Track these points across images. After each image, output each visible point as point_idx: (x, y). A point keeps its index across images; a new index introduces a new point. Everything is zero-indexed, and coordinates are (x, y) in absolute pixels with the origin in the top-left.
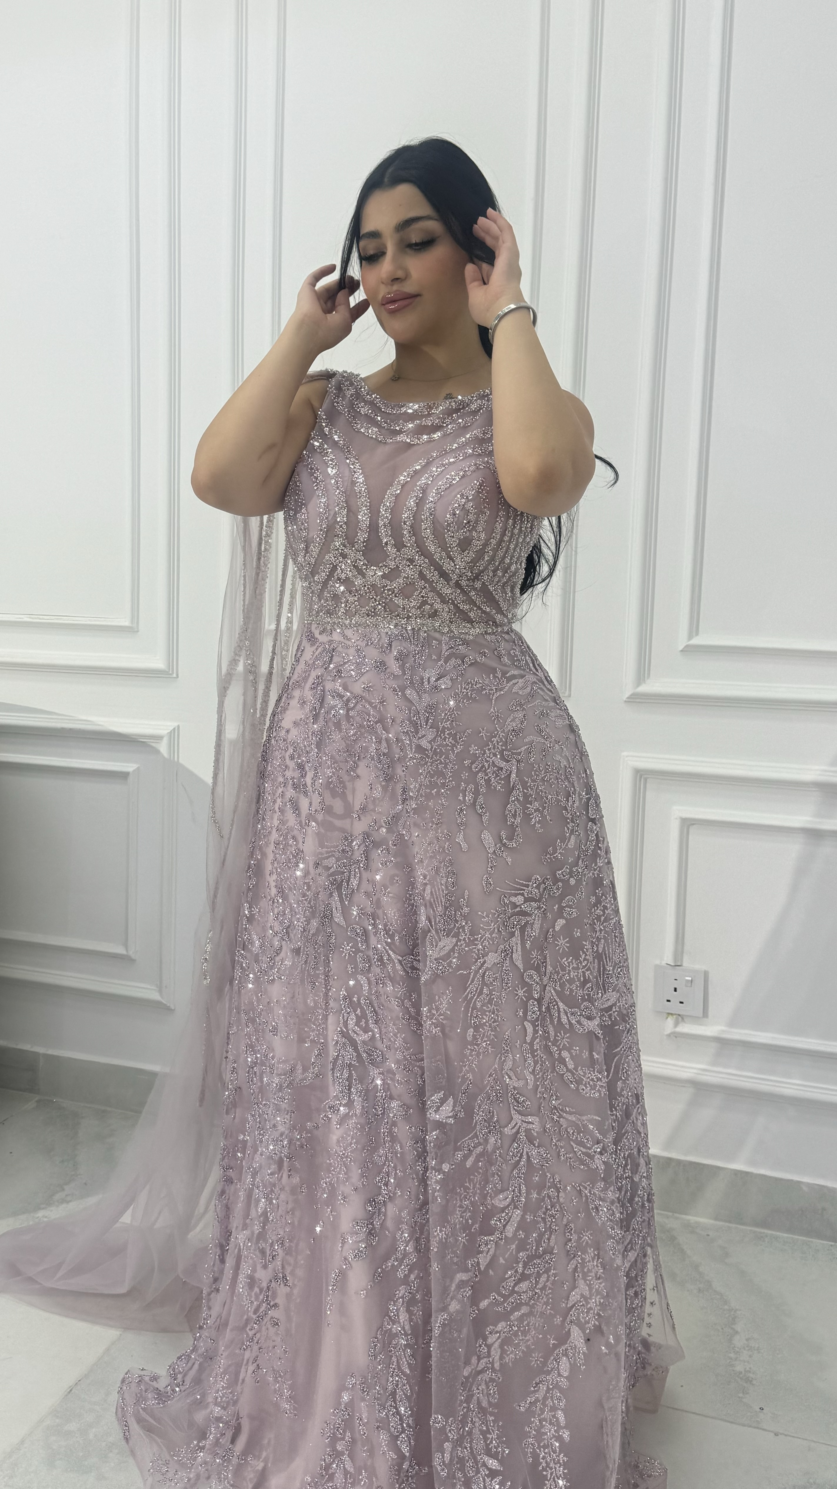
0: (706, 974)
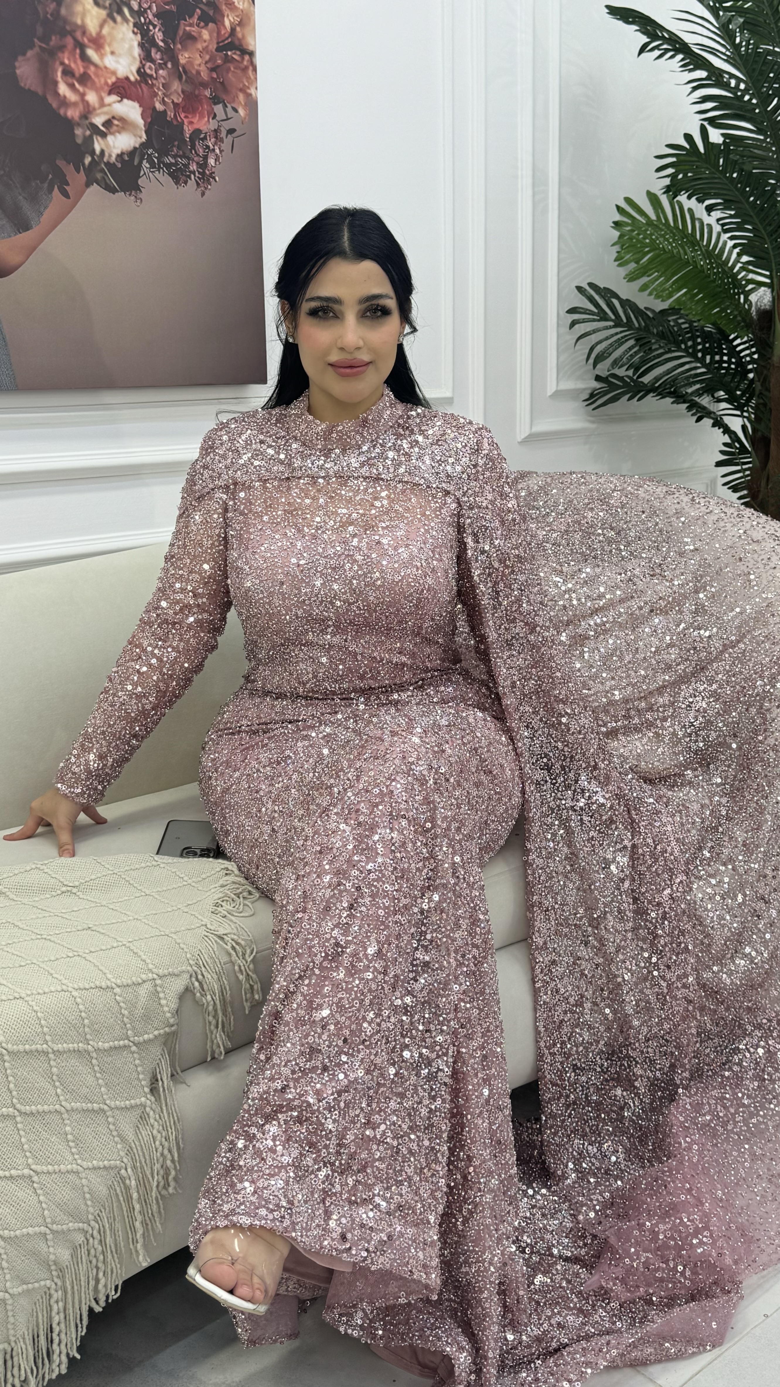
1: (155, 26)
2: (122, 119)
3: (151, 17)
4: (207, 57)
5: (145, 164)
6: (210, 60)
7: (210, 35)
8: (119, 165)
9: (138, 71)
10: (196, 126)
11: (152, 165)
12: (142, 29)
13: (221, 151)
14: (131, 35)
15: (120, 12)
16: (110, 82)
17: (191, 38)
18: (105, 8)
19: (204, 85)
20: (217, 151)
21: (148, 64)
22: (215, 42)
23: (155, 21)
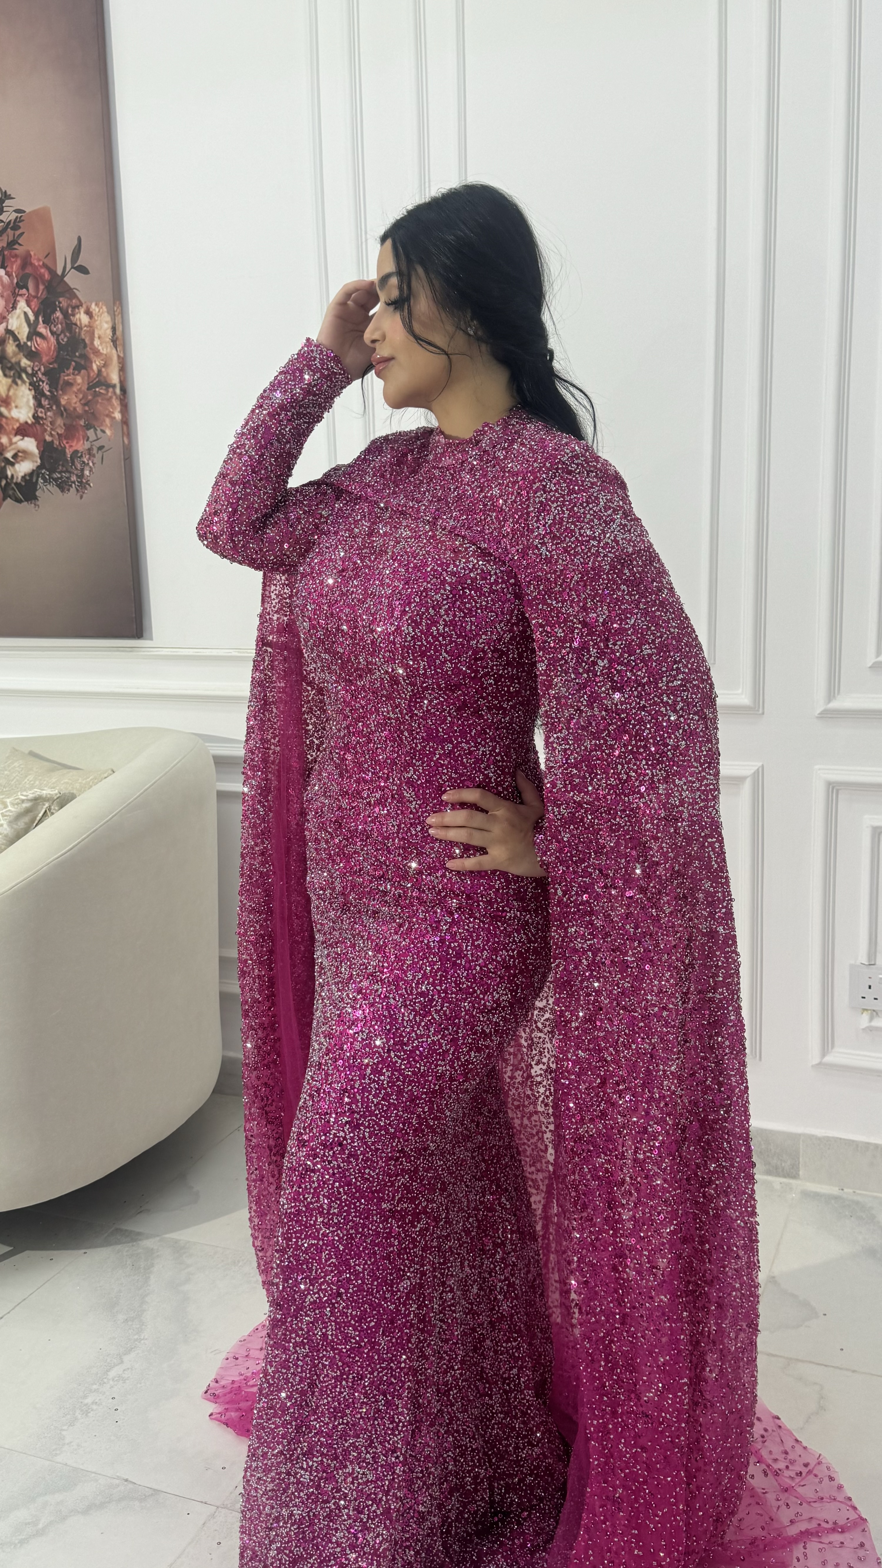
1: (43, 382)
2: (24, 452)
3: (40, 376)
4: (81, 396)
5: (40, 480)
6: (83, 398)
7: (83, 379)
8: (23, 484)
9: (34, 416)
10: (75, 448)
11: (45, 480)
12: (35, 387)
13: (94, 464)
14: (28, 392)
15: (20, 377)
16: (15, 427)
17: (69, 384)
18: (10, 377)
19: (79, 417)
20: (91, 464)
21: (40, 410)
22: (86, 383)
23: (44, 378)
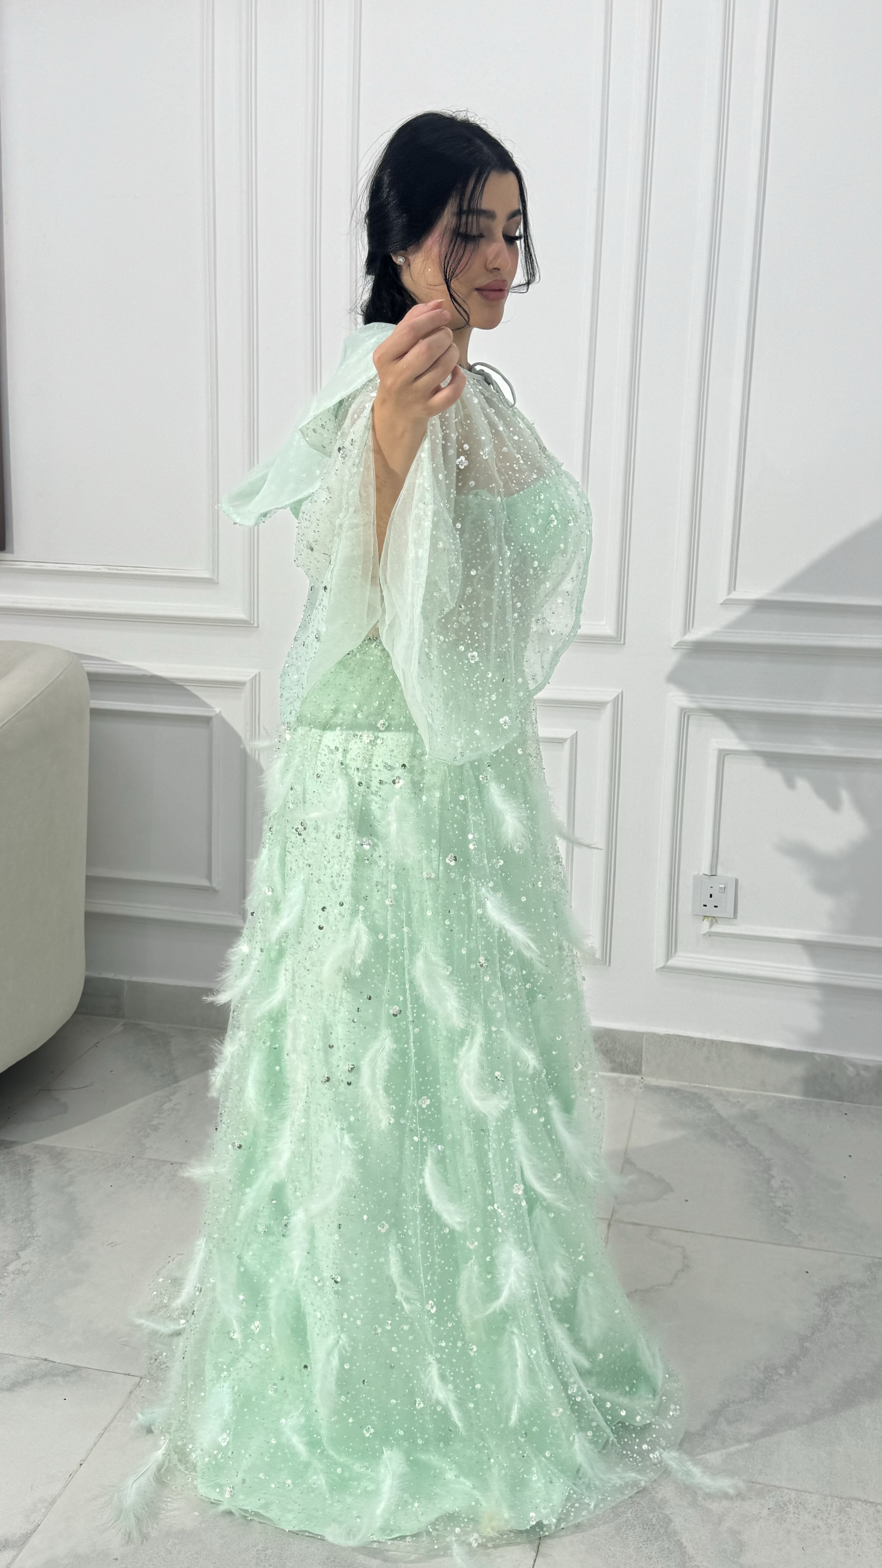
0: (737, 881)
